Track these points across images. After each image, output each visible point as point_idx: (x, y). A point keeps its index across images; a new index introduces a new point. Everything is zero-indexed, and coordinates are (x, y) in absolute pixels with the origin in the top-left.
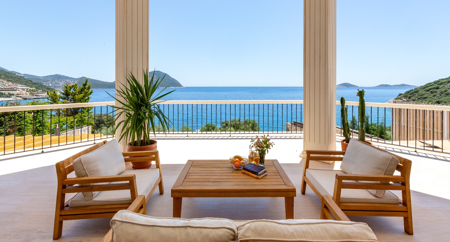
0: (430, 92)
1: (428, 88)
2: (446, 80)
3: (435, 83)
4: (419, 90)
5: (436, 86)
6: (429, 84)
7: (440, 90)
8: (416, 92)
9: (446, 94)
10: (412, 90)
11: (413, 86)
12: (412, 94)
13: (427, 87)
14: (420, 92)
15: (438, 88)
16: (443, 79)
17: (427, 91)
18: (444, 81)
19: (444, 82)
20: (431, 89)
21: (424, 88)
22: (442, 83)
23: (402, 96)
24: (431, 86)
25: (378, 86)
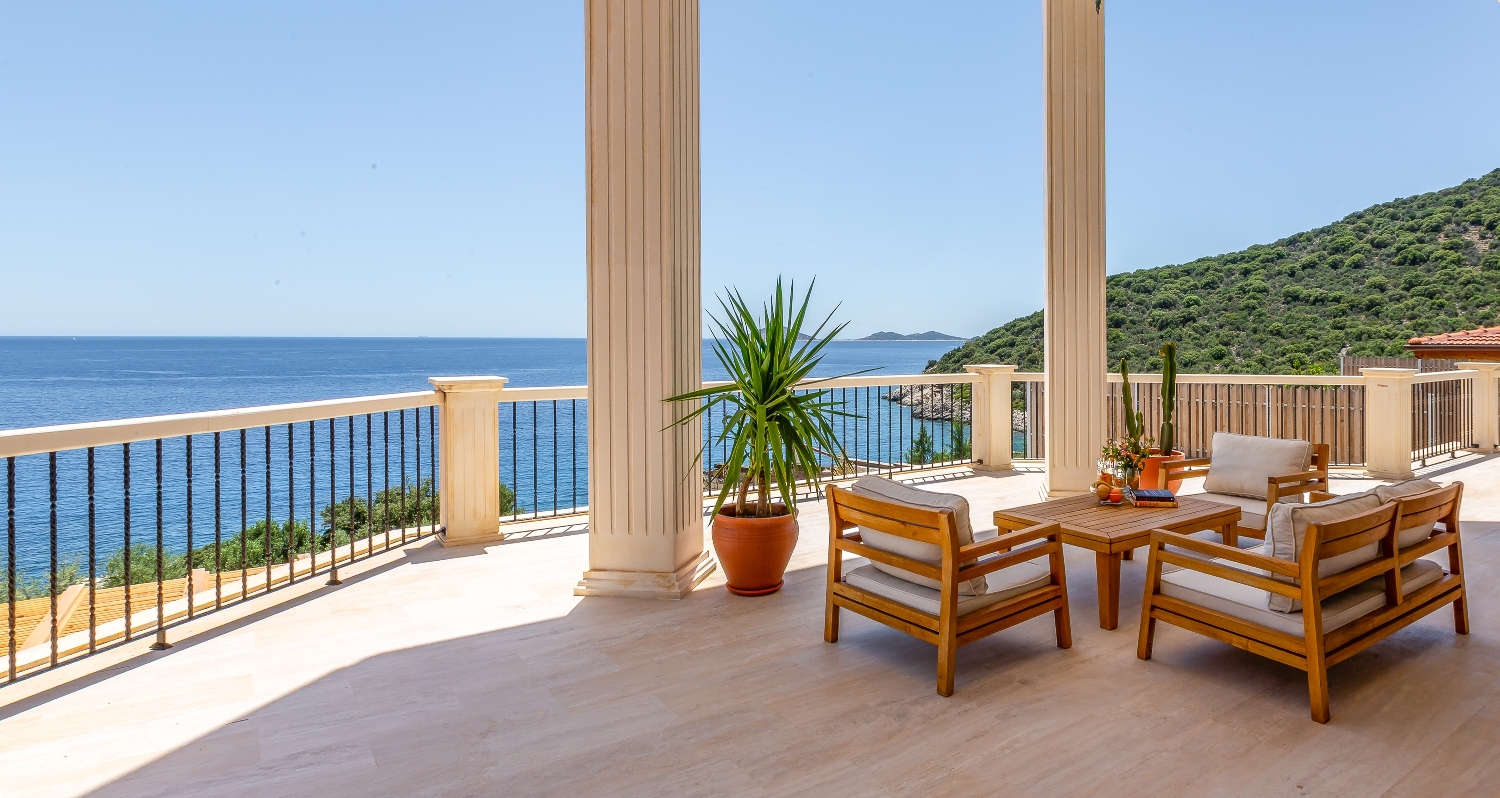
0: (998, 355)
1: (992, 344)
2: (1028, 323)
3: (1007, 328)
4: (973, 350)
5: (1009, 337)
6: (995, 331)
7: (1018, 348)
8: (967, 357)
9: (1030, 360)
10: (959, 350)
11: (958, 338)
12: (958, 361)
13: (992, 340)
14: (977, 354)
15: (1012, 345)
16: (1022, 320)
17: (992, 352)
18: (1025, 324)
19: (1026, 328)
20: (999, 347)
21: (985, 344)
22: (1020, 331)
23: (935, 367)
24: (999, 338)
25: (870, 338)
